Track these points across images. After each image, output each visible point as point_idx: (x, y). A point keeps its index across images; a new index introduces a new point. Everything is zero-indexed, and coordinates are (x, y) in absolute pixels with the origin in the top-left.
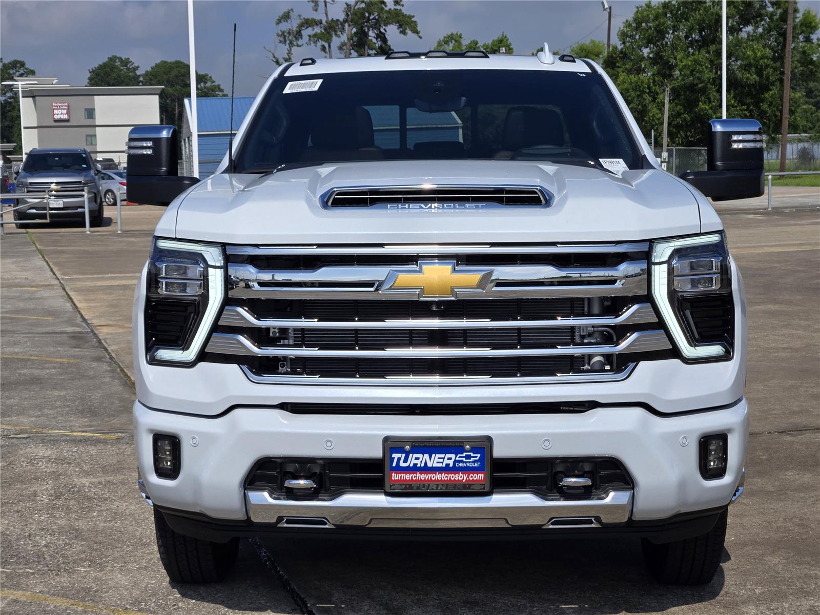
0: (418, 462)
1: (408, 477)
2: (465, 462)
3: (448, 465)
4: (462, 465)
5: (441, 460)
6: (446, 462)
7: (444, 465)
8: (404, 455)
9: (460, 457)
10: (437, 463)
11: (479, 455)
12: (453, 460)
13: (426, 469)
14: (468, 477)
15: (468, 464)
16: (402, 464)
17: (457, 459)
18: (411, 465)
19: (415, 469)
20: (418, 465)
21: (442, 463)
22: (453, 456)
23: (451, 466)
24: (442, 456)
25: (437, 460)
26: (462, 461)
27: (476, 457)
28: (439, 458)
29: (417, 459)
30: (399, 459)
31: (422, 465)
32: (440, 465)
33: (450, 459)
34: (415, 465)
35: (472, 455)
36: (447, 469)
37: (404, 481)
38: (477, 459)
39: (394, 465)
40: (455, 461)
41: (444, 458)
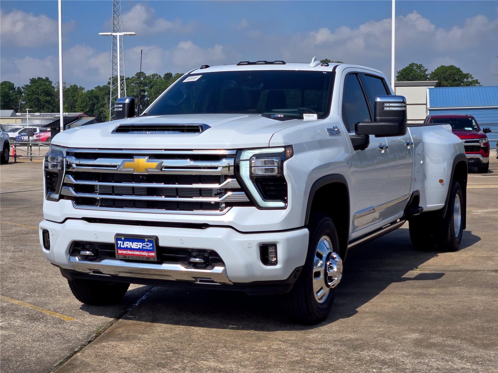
0: (128, 245)
1: (124, 252)
2: (147, 247)
3: (140, 248)
4: (145, 248)
5: (137, 245)
6: (139, 246)
7: (138, 248)
8: (122, 242)
9: (144, 244)
10: (136, 246)
11: (152, 244)
12: (141, 245)
13: (131, 249)
14: (148, 254)
15: (148, 248)
16: (122, 246)
17: (143, 245)
18: (125, 247)
19: (126, 249)
20: (128, 247)
21: (137, 246)
22: (141, 244)
23: (141, 248)
24: (137, 243)
25: (135, 245)
26: (145, 246)
27: (150, 245)
28: (136, 244)
29: (127, 244)
30: (121, 244)
31: (130, 247)
32: (136, 248)
33: (140, 245)
34: (127, 247)
35: (149, 244)
36: (139, 250)
37: (124, 254)
38: (151, 246)
39: (119, 246)
40: (142, 246)
41: (138, 245)
